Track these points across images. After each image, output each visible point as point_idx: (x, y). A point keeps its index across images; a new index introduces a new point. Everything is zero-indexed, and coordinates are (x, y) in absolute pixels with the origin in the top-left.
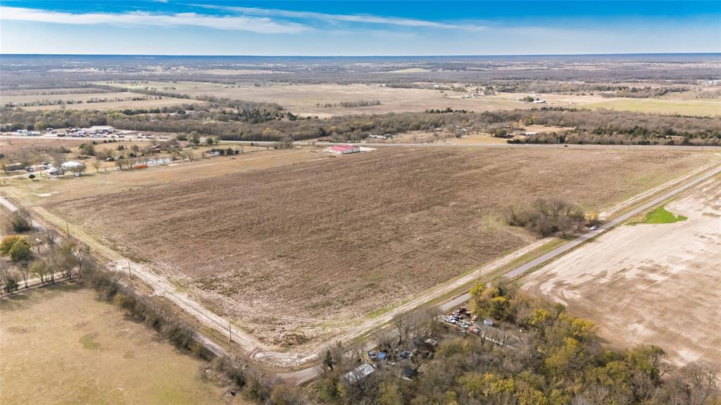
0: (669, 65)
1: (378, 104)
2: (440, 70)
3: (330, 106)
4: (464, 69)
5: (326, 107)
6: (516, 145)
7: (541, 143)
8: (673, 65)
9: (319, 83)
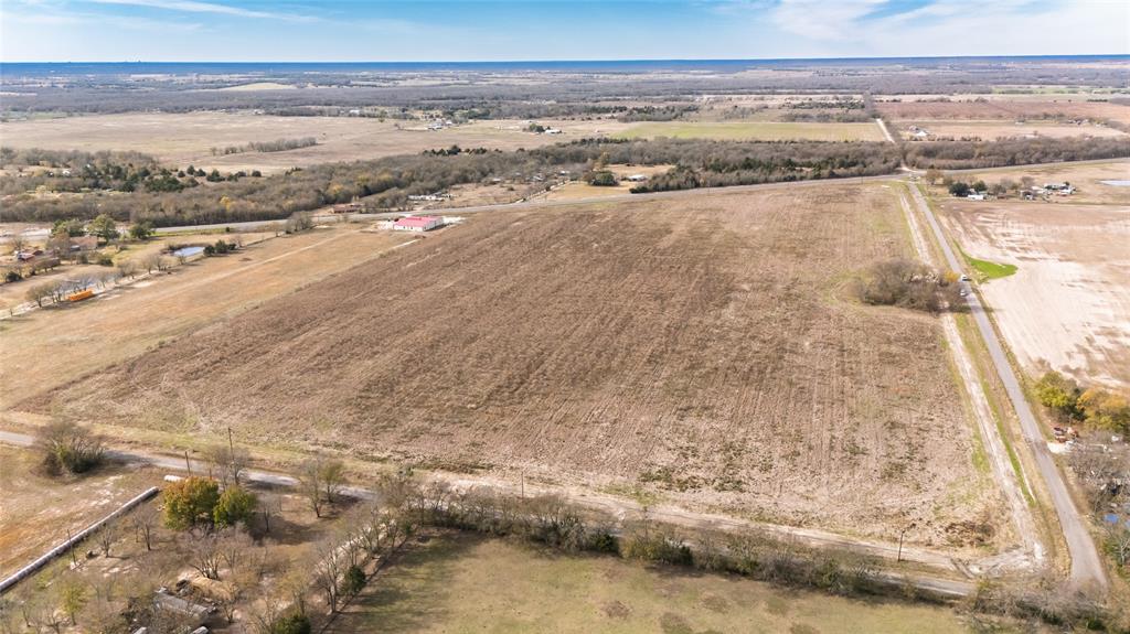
0: (615, 77)
1: (313, 144)
2: (310, 86)
3: (233, 151)
4: (347, 84)
5: (227, 153)
6: (643, 195)
7: (673, 189)
8: (619, 76)
9: (126, 111)
